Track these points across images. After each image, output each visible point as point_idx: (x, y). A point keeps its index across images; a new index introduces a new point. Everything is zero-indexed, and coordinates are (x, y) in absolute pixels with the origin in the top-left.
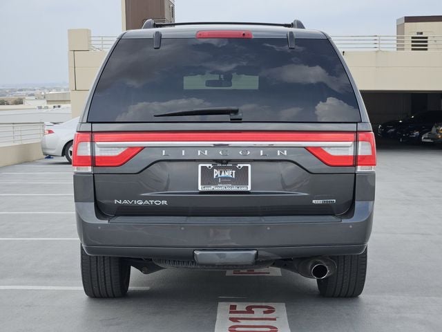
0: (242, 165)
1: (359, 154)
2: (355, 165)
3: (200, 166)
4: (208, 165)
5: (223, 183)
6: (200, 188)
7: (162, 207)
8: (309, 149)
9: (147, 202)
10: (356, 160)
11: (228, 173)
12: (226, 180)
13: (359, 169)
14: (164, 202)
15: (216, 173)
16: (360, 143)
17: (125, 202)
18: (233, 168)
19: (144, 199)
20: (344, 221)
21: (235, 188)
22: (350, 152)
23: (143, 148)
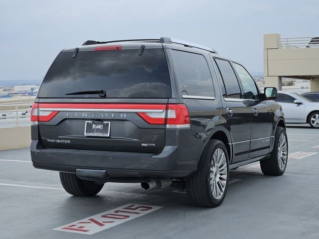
0: (106, 122)
1: (169, 117)
2: (165, 124)
3: (86, 122)
4: (90, 122)
5: (96, 132)
6: (85, 134)
7: (68, 144)
8: (139, 114)
9: (61, 141)
10: (166, 121)
11: (100, 127)
12: (98, 130)
13: (168, 126)
14: (69, 141)
15: (94, 126)
16: (169, 111)
17: (52, 141)
18: (102, 124)
19: (60, 139)
20: (153, 157)
21: (101, 135)
22: (163, 116)
23: (59, 112)
